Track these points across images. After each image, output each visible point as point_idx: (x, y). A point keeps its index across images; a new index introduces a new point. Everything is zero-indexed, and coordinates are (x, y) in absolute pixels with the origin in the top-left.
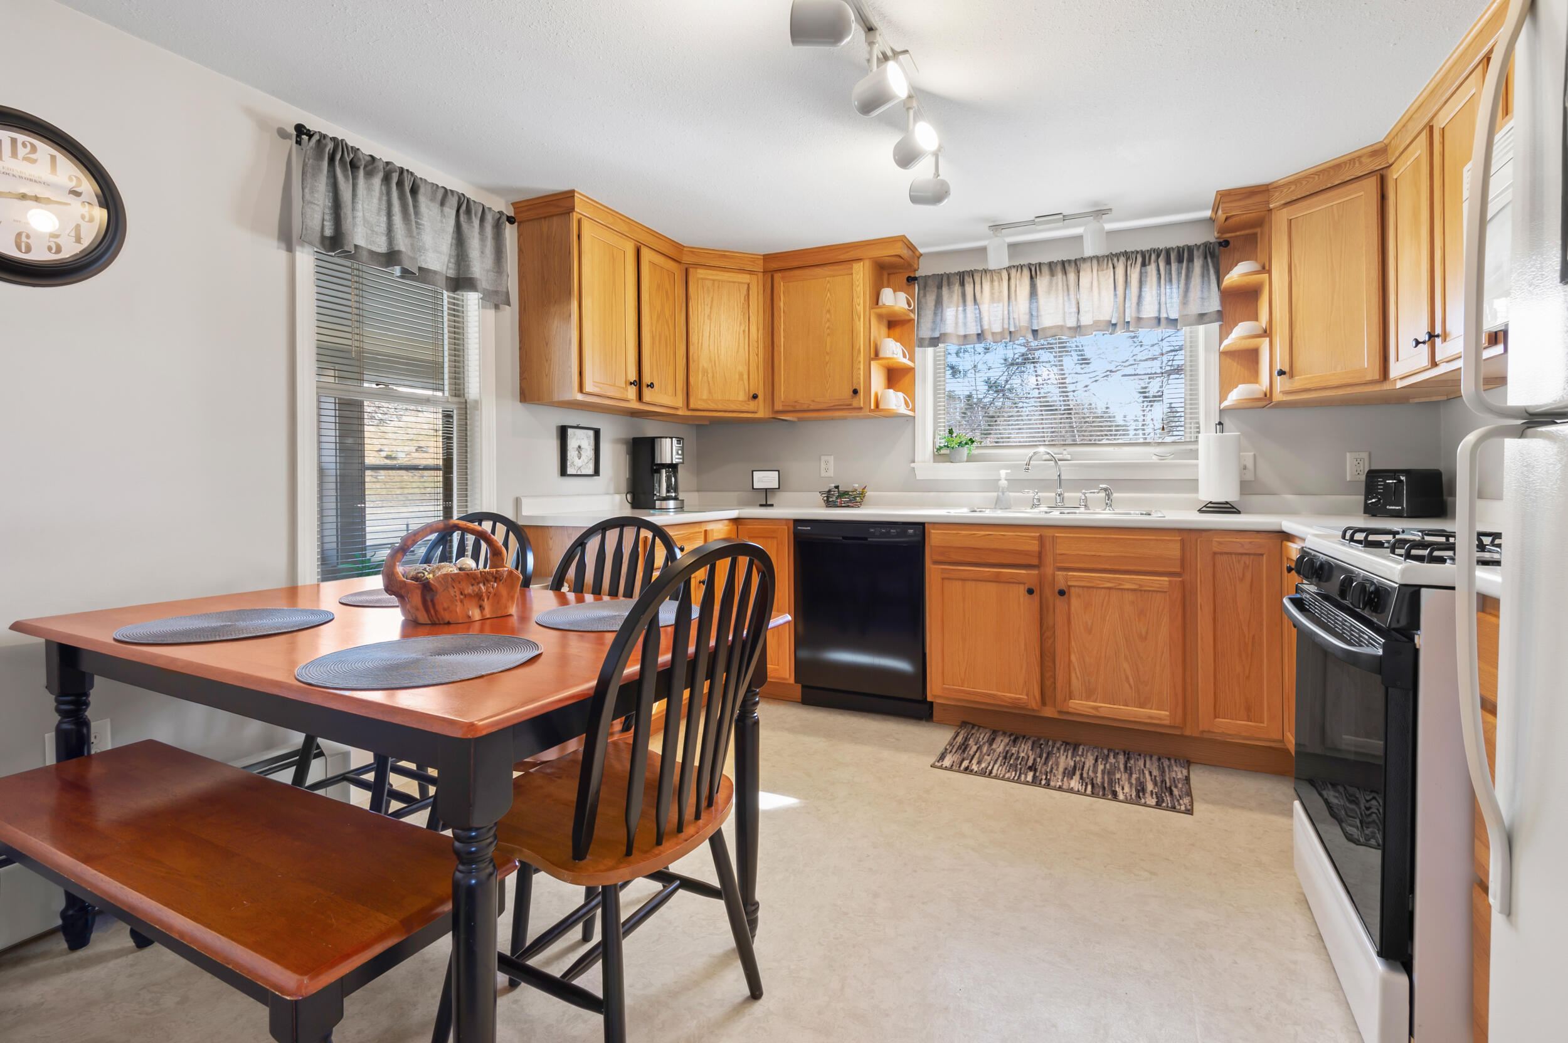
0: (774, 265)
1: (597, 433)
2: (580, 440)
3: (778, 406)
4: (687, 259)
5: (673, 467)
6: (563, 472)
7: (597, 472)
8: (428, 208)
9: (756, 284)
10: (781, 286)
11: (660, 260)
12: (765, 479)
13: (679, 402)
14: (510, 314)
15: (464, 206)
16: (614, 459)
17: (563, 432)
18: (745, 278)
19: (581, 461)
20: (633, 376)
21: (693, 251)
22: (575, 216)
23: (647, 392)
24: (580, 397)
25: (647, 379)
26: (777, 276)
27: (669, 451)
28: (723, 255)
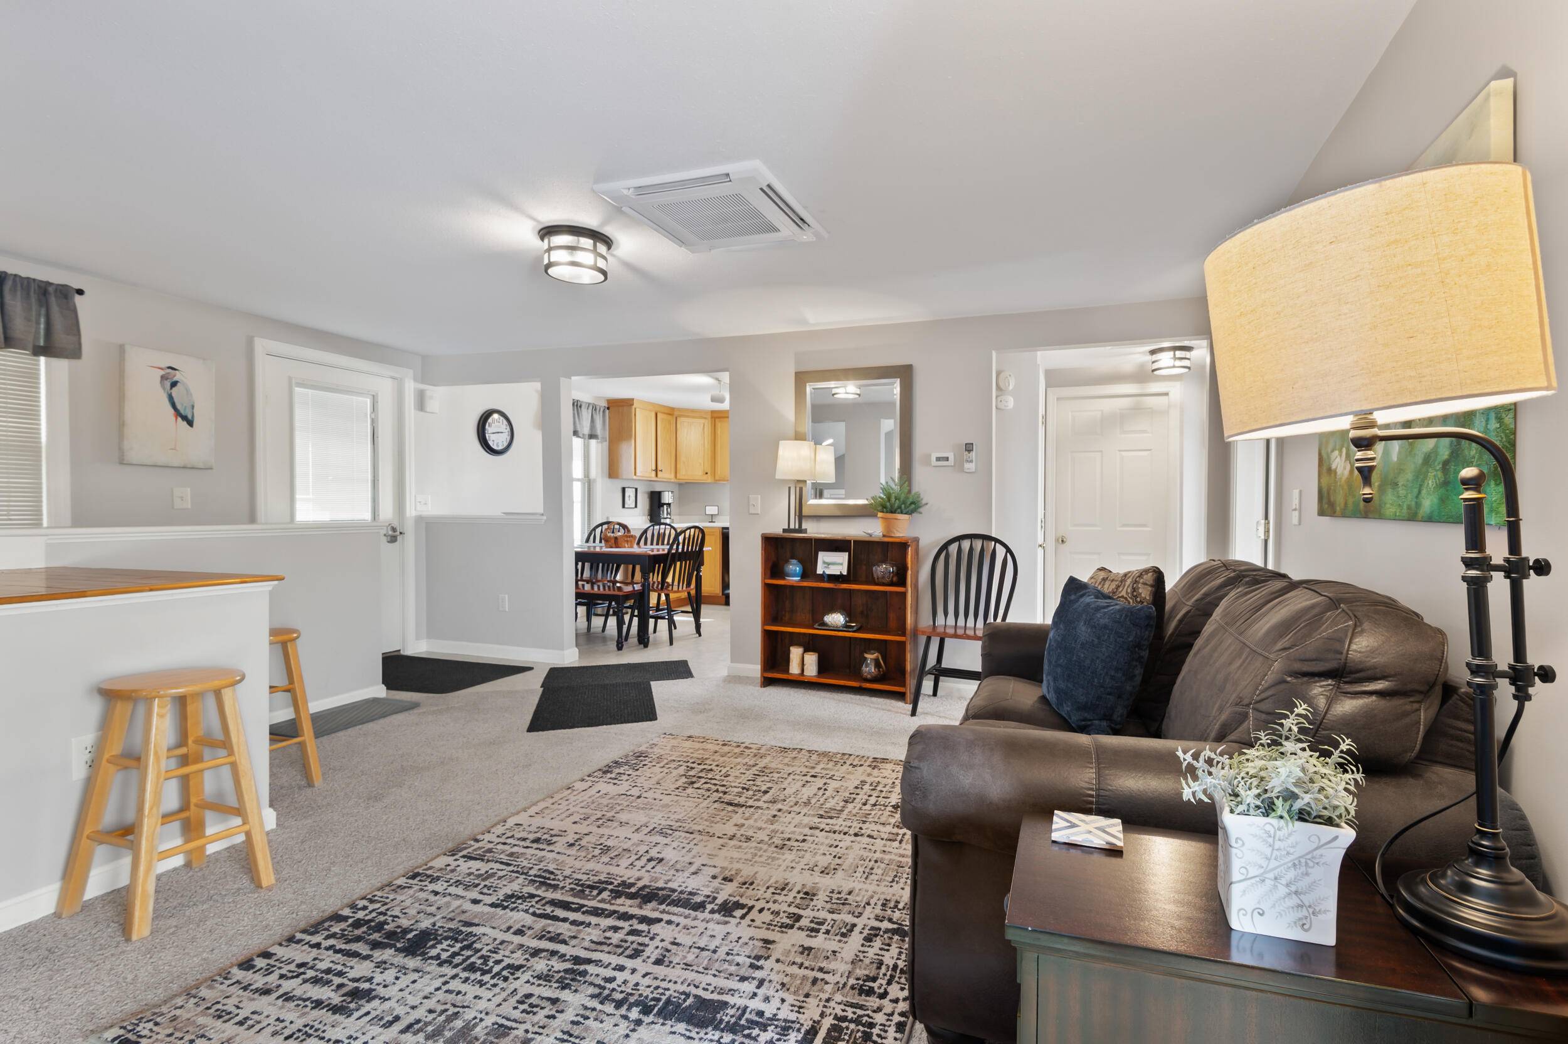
0: (715, 415)
1: (636, 490)
2: (630, 493)
3: (717, 478)
4: (676, 413)
5: (669, 505)
6: (623, 506)
7: (636, 506)
8: (584, 410)
9: (708, 423)
10: (719, 425)
11: (665, 416)
12: (711, 510)
13: (673, 476)
14: (606, 444)
15: (595, 408)
16: (644, 502)
17: (624, 490)
18: (702, 421)
19: (630, 502)
20: (654, 468)
21: (679, 410)
22: (634, 407)
23: (659, 473)
24: (635, 477)
25: (659, 468)
26: (717, 420)
27: (667, 498)
28: (693, 411)
